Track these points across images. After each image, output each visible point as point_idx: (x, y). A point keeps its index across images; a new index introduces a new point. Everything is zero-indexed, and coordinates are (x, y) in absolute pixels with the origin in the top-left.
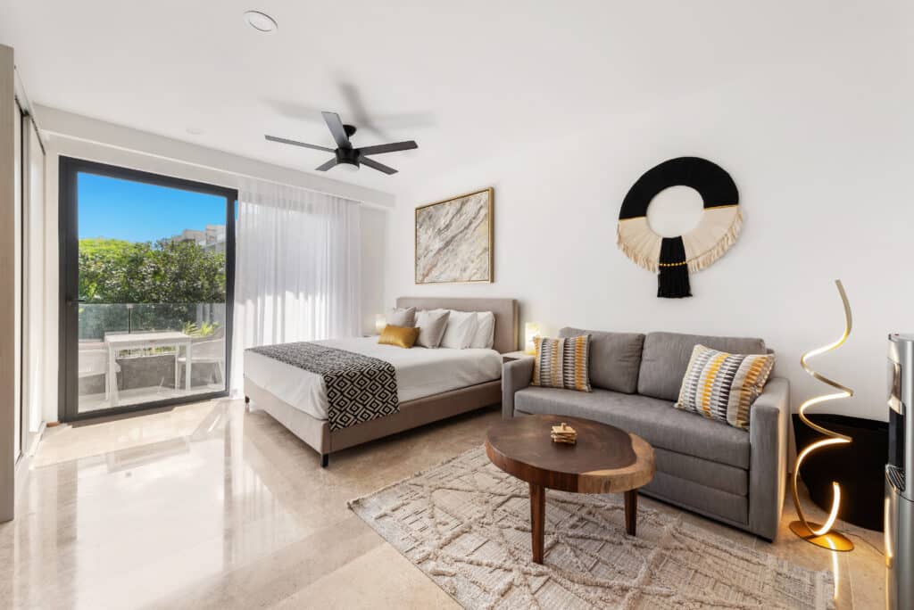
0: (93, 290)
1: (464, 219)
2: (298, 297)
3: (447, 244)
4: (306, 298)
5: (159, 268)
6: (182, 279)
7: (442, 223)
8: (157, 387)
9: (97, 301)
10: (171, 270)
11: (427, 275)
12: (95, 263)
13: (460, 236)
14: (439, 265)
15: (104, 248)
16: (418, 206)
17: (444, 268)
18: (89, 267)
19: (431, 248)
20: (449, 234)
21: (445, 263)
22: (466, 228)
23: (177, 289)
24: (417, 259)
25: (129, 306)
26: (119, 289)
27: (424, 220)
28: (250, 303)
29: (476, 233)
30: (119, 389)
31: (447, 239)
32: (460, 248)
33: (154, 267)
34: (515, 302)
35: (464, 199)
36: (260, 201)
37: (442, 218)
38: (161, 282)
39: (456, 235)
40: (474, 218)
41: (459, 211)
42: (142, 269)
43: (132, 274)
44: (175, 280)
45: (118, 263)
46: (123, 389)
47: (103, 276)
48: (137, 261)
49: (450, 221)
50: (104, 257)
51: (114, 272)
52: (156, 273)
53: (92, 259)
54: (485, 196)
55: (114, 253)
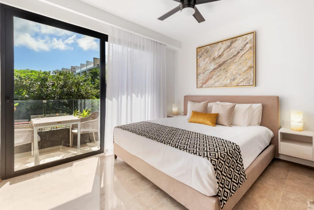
0: (24, 93)
1: (233, 51)
2: (138, 97)
3: (220, 66)
4: (142, 97)
5: (54, 83)
6: (65, 88)
7: (216, 54)
8: (60, 146)
9: (26, 99)
10: (60, 83)
11: (205, 83)
12: (26, 81)
13: (229, 61)
14: (214, 77)
15: (30, 74)
16: (197, 46)
17: (217, 79)
18: (23, 82)
19: (208, 68)
20: (221, 60)
21: (219, 76)
22: (235, 56)
23: (63, 92)
24: (198, 75)
25: (45, 101)
26: (37, 92)
27: (202, 54)
28: (114, 99)
29: (243, 58)
30: (39, 149)
31: (220, 63)
32: (230, 67)
33: (52, 82)
34: (278, 97)
35: (233, 40)
36: (120, 42)
37: (216, 51)
38: (56, 89)
39: (227, 60)
40: (241, 50)
41: (229, 47)
42: (47, 83)
43: (42, 86)
44: (62, 88)
45: (36, 80)
46: (41, 149)
47: (29, 87)
48: (45, 80)
49: (222, 53)
50: (29, 78)
51: (34, 85)
52: (53, 85)
53: (24, 79)
54: (250, 37)
55: (34, 76)
